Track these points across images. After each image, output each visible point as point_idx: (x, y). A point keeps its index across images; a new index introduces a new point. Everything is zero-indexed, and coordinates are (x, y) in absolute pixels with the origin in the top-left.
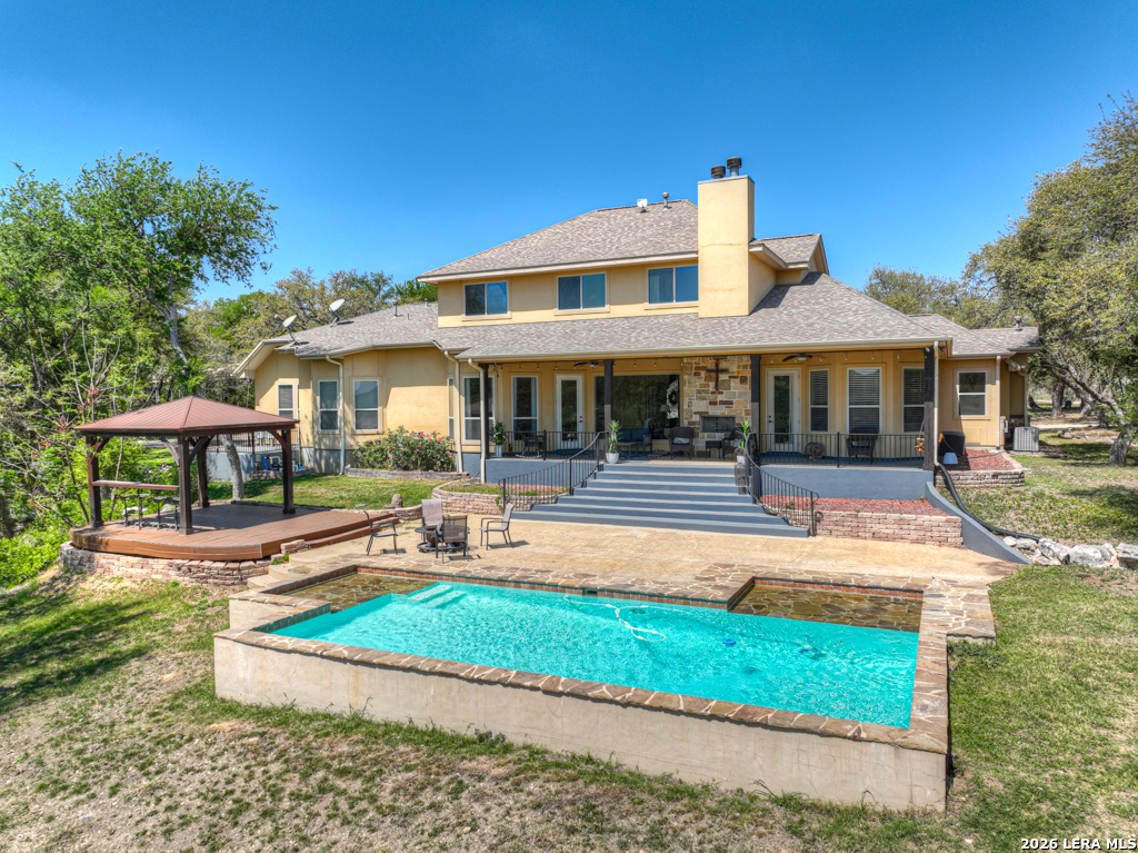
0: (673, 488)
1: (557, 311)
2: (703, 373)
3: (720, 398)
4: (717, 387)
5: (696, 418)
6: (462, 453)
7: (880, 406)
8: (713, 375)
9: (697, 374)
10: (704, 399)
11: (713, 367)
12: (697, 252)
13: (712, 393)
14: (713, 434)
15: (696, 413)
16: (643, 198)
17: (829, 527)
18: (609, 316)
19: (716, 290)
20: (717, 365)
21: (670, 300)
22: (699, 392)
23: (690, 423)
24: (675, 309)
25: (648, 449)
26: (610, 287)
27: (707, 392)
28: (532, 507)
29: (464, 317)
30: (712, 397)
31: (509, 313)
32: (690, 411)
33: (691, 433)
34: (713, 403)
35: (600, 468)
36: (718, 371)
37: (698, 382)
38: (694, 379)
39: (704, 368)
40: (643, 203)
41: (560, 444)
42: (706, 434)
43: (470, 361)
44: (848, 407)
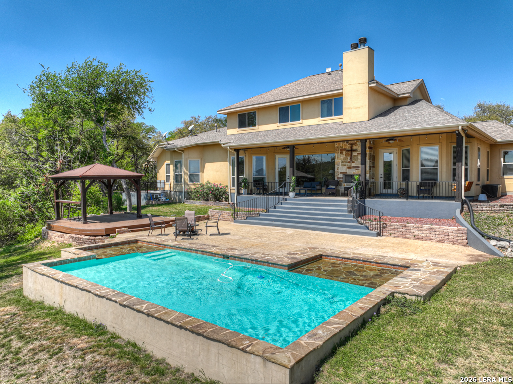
0: (316, 210)
1: (278, 124)
2: (344, 152)
3: (353, 165)
4: (351, 159)
5: (341, 176)
6: (231, 193)
7: (438, 167)
8: (349, 153)
9: (341, 153)
10: (345, 165)
11: (349, 149)
12: (342, 89)
13: (349, 162)
14: (349, 184)
15: (341, 173)
16: (329, 67)
17: (390, 232)
18: (302, 125)
19: (352, 108)
20: (351, 147)
21: (331, 115)
22: (342, 162)
23: (338, 178)
24: (333, 120)
25: (320, 192)
26: (303, 111)
27: (346, 162)
28: (247, 218)
29: (238, 129)
30: (349, 164)
31: (257, 126)
32: (338, 172)
33: (338, 184)
34: (349, 168)
35: (285, 200)
36: (352, 150)
37: (342, 157)
38: (340, 155)
39: (345, 149)
40: (328, 70)
42: (346, 184)
43: (228, 148)
44: (420, 168)
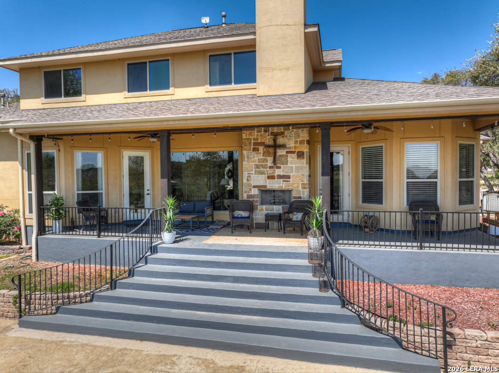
1: (126, 94)
2: (261, 149)
3: (278, 172)
4: (274, 162)
5: (255, 192)
6: (26, 227)
7: (438, 180)
8: (271, 150)
9: (255, 150)
10: (263, 173)
11: (271, 143)
12: (254, 33)
13: (271, 167)
14: (271, 207)
15: (254, 187)
17: (467, 356)
18: (173, 98)
19: (273, 70)
20: (275, 140)
21: (230, 83)
22: (257, 167)
23: (249, 196)
24: (233, 91)
25: (210, 219)
26: (175, 71)
27: (265, 167)
28: (58, 309)
29: (43, 100)
30: (270, 171)
31: (83, 96)
32: (249, 185)
33: (250, 207)
34: (271, 177)
35: (154, 250)
36: (276, 146)
37: (257, 157)
38: (253, 154)
39: (262, 144)
40: (206, 20)
41: (129, 215)
42: (264, 207)
43: (11, 131)
44: (406, 180)
